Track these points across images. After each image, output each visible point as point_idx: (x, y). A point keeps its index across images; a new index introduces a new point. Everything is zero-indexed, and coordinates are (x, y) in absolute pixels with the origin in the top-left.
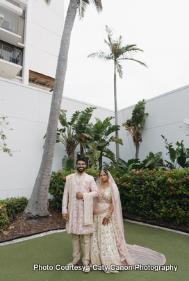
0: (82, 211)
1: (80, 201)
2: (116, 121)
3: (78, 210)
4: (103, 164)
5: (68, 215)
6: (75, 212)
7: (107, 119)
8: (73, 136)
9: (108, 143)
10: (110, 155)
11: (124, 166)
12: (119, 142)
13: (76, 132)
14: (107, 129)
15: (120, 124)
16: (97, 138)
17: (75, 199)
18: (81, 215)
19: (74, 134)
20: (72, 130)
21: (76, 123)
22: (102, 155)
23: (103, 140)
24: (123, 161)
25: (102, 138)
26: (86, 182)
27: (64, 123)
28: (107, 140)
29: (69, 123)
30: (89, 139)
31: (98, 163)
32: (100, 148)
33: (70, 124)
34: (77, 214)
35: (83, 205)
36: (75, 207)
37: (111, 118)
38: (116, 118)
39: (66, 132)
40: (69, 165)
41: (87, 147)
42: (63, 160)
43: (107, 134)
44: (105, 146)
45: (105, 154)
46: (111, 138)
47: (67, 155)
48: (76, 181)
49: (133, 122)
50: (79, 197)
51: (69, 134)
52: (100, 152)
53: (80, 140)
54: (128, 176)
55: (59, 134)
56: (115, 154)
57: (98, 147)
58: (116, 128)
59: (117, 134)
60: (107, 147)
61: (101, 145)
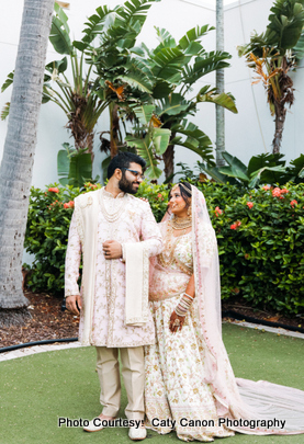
0: (120, 290)
1: (116, 264)
2: (219, 40)
3: (109, 288)
4: (177, 169)
5: (80, 301)
6: (102, 292)
7: (192, 34)
8: (89, 85)
9: (193, 106)
10: (198, 140)
11: (238, 174)
12: (227, 103)
13: (100, 73)
14: (192, 63)
15: (230, 47)
16: (161, 91)
17: (102, 257)
18: (119, 300)
19: (94, 77)
20: (86, 67)
21: (97, 43)
22: (174, 141)
23: (179, 98)
24: (236, 161)
25: (176, 91)
26: (132, 216)
27: (61, 43)
28: (190, 96)
29: (77, 44)
30: (137, 94)
31: (161, 165)
32: (168, 122)
33: (81, 46)
34: (109, 296)
35: (123, 274)
36: (100, 279)
37: (205, 29)
38: (218, 28)
39: (69, 72)
40: (78, 170)
41: (132, 116)
42: (61, 153)
43: (191, 79)
44: (182, 114)
45: (184, 138)
46: (203, 91)
47: (72, 141)
48: (103, 211)
49: (270, 43)
50: (112, 254)
51: (78, 79)
52: (168, 132)
53: (111, 96)
54: (250, 204)
55: (47, 78)
56: (213, 138)
57: (164, 117)
58: (217, 62)
59: (219, 78)
60: (188, 117)
61: (171, 111)
